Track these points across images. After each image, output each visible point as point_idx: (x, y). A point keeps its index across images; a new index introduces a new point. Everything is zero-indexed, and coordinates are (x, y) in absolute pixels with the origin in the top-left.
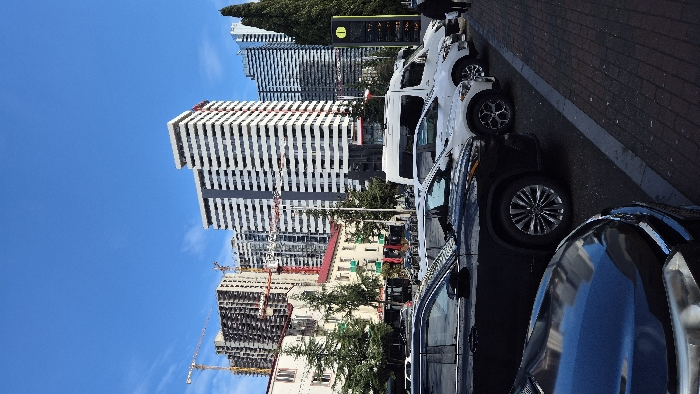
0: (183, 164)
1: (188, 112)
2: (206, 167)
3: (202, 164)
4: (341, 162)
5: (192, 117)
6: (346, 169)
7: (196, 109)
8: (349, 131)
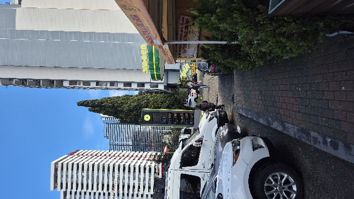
0: (55, 187)
1: (66, 156)
2: (69, 190)
3: (67, 188)
4: (149, 188)
5: (67, 159)
6: (152, 192)
7: (71, 154)
8: (155, 169)
